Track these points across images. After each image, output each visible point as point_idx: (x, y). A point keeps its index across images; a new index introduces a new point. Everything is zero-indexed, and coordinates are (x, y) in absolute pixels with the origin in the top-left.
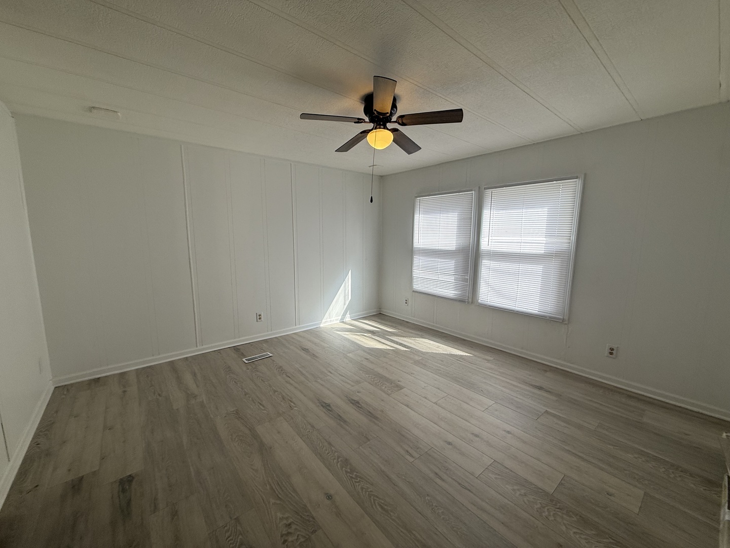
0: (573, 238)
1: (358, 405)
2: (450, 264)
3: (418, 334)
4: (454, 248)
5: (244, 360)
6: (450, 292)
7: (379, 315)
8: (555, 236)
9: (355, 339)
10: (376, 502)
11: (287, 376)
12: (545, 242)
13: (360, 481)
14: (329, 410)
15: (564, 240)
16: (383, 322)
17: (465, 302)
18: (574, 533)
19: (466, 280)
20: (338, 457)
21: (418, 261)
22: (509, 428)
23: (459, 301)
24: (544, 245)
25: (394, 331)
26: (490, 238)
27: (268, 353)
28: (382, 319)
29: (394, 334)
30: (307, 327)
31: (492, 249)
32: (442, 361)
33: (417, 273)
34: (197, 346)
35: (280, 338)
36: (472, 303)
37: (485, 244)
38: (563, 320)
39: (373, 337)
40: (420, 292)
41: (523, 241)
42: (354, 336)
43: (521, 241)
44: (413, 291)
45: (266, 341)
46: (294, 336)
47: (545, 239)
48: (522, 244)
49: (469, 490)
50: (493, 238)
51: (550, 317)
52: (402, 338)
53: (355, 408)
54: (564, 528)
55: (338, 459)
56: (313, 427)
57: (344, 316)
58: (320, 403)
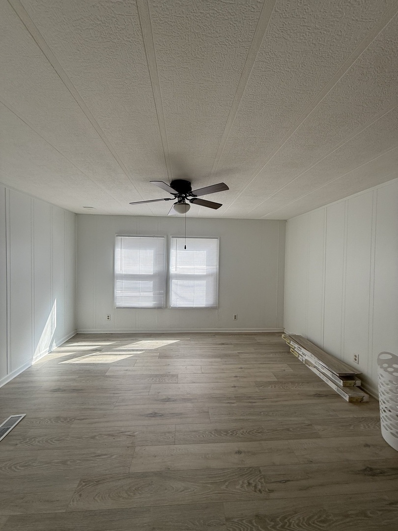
1: (171, 400)
2: (150, 284)
4: (152, 274)
6: (150, 304)
7: (77, 334)
8: (211, 266)
11: (78, 419)
13: (236, 432)
15: (214, 268)
17: (162, 308)
23: (157, 308)
24: (206, 270)
25: (112, 343)
26: (177, 266)
27: (13, 416)
31: (178, 273)
36: (166, 308)
37: (173, 270)
38: (217, 307)
39: (104, 353)
40: (124, 308)
44: (116, 308)
47: (206, 267)
48: (195, 270)
51: (211, 307)
53: (173, 402)
55: (212, 434)
56: (170, 432)
57: (51, 346)
58: (147, 416)
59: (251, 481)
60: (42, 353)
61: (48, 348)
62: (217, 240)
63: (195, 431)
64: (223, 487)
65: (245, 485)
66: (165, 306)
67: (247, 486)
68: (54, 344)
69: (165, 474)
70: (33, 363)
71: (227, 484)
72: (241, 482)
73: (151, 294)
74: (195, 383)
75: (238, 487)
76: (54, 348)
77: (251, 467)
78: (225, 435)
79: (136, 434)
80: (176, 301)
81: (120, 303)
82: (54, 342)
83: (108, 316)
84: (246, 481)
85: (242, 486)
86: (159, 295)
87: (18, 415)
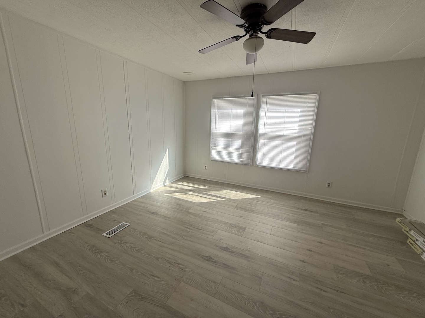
0: (313, 127)
2: (239, 142)
3: (221, 188)
4: (241, 133)
5: (104, 234)
6: (238, 160)
7: (185, 177)
8: (304, 126)
9: (185, 197)
11: (156, 240)
12: (298, 129)
14: (213, 262)
15: (307, 128)
16: (193, 182)
17: (249, 165)
19: (248, 152)
20: (255, 303)
21: (215, 141)
23: (244, 164)
24: (297, 130)
25: (205, 187)
26: (265, 126)
27: (124, 223)
28: (190, 180)
29: (207, 190)
30: (142, 193)
31: (266, 133)
33: (213, 148)
34: (43, 232)
35: (124, 207)
36: (252, 165)
37: (261, 130)
38: (306, 171)
39: (195, 194)
40: (217, 161)
41: (285, 128)
42: (182, 196)
43: (284, 128)
44: (212, 160)
45: (113, 212)
46: (136, 203)
47: (298, 127)
48: (285, 130)
50: (267, 126)
51: (300, 170)
52: (213, 192)
55: (256, 305)
56: (214, 282)
57: (165, 181)
58: (202, 258)
60: (158, 185)
61: (163, 183)
62: (316, 96)
68: (167, 181)
70: (151, 191)
73: (239, 152)
76: (167, 183)
79: (187, 269)
80: (262, 160)
81: (214, 157)
82: (167, 179)
83: (206, 166)
86: (246, 153)
87: (126, 223)
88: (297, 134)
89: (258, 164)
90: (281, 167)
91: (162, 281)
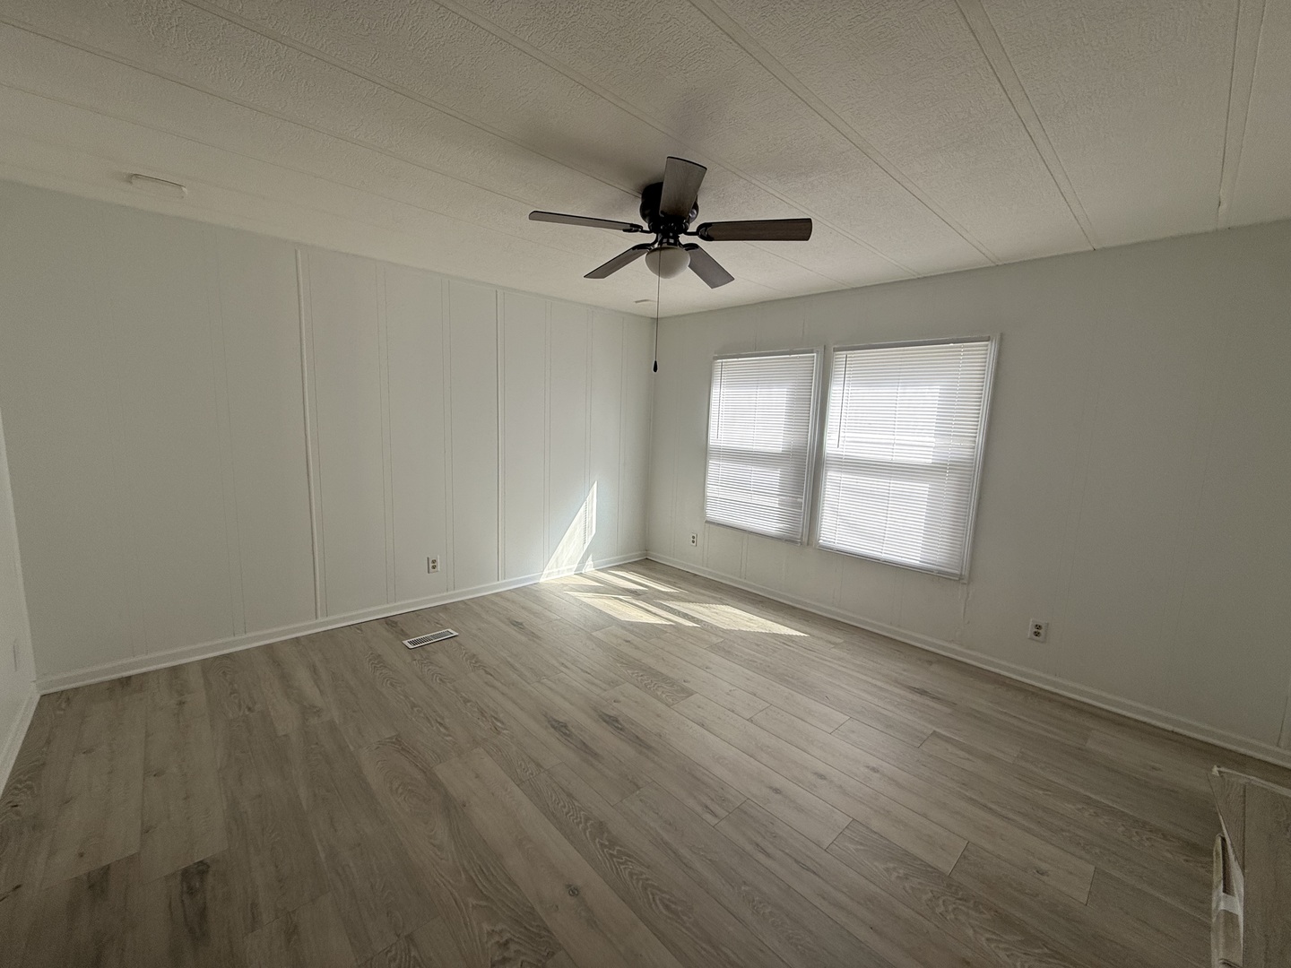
0: (980, 440)
1: (616, 725)
2: (773, 477)
3: (713, 598)
4: (780, 450)
5: (406, 642)
6: (771, 525)
7: (645, 562)
8: (950, 435)
10: (657, 898)
11: (486, 671)
12: (933, 445)
13: (627, 860)
14: (565, 734)
15: (964, 442)
16: (653, 574)
17: (796, 542)
18: (988, 940)
19: (798, 505)
20: (587, 819)
21: (717, 470)
22: (874, 762)
23: (786, 540)
24: (932, 449)
25: (672, 591)
26: (842, 434)
27: (450, 630)
28: (650, 569)
29: (672, 596)
30: (518, 582)
31: (844, 454)
32: (758, 645)
33: (712, 490)
34: (316, 618)
35: (469, 603)
36: (808, 544)
37: (831, 446)
38: (961, 577)
39: (634, 602)
40: (719, 524)
41: (897, 442)
42: (600, 600)
43: (893, 441)
44: (707, 522)
45: (444, 608)
46: (496, 599)
47: (934, 440)
48: (895, 447)
49: (814, 873)
50: (847, 435)
51: (940, 572)
52: (687, 605)
53: (611, 730)
54: (970, 932)
55: (586, 823)
57: (583, 561)
58: (549, 721)
59: (513, 947)
60: (562, 569)
61: (576, 566)
62: (987, 346)
63: (570, 795)
64: (472, 901)
65: (497, 938)
66: (805, 539)
67: (498, 942)
68: (590, 562)
69: (452, 808)
70: (542, 580)
71: (483, 903)
72: (499, 927)
73: (774, 502)
74: (702, 726)
75: (486, 927)
76: (589, 568)
77: (549, 931)
78: (601, 845)
79: (505, 732)
80: (835, 531)
81: (714, 513)
82: (590, 558)
83: (694, 537)
84: (506, 936)
85: (491, 934)
86: (793, 507)
87: (452, 631)
88: (931, 461)
89: (821, 541)
90: (883, 556)
91: (450, 736)
